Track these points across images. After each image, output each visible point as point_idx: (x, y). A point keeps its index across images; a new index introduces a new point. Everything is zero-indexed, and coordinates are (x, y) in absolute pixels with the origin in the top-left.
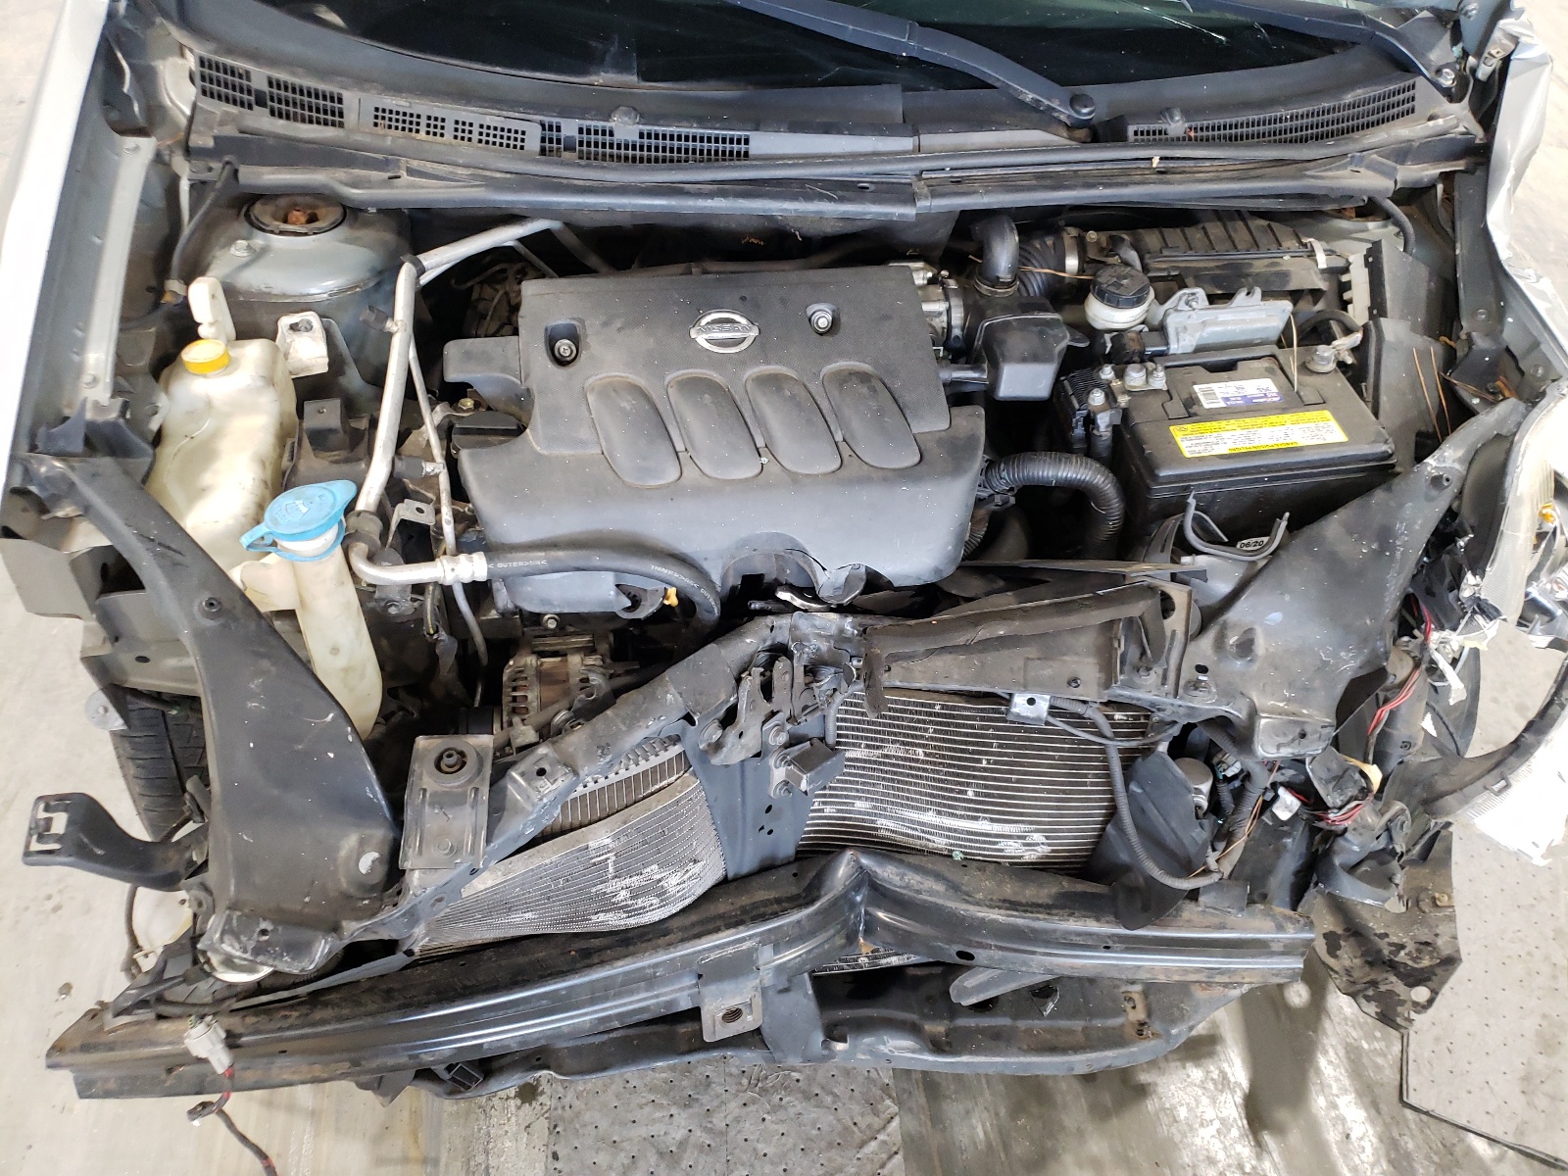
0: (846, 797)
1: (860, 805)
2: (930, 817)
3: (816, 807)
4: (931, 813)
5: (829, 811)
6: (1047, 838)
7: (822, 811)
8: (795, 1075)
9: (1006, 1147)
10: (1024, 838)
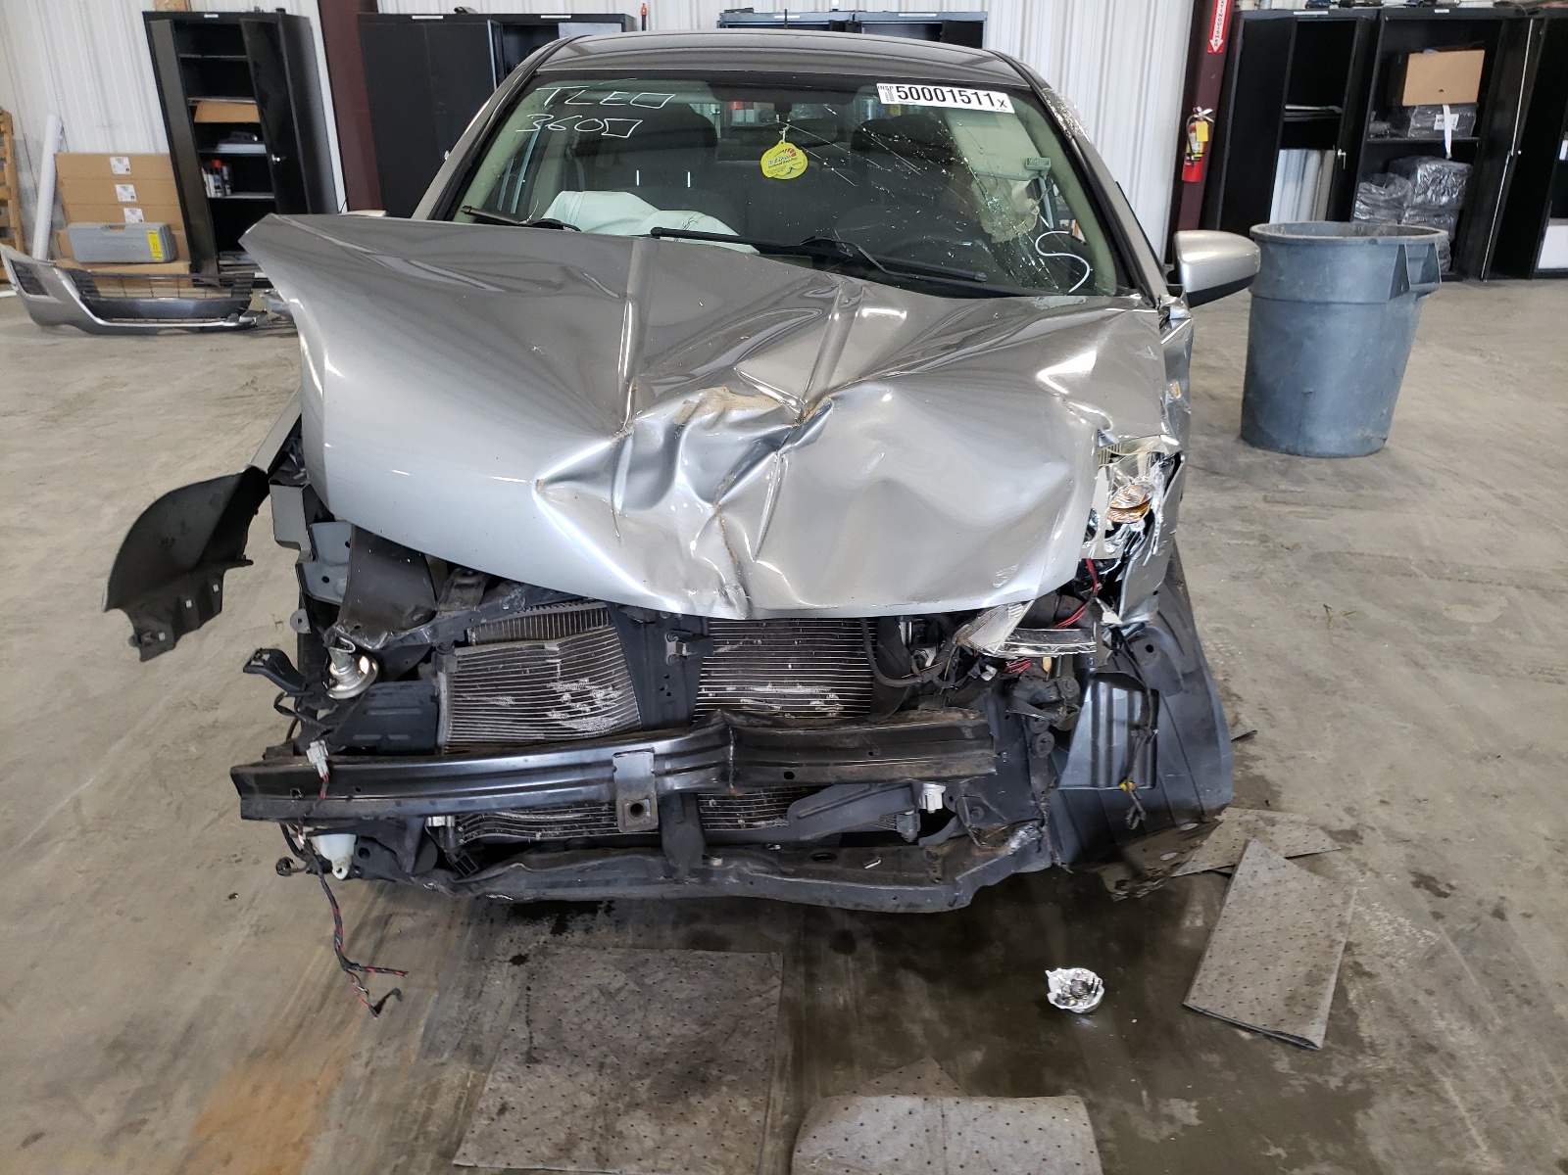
0: (721, 683)
1: (730, 689)
2: (769, 689)
3: (703, 692)
4: (770, 686)
5: (711, 694)
6: (840, 697)
7: (707, 695)
8: (711, 962)
9: (858, 1009)
10: (825, 697)
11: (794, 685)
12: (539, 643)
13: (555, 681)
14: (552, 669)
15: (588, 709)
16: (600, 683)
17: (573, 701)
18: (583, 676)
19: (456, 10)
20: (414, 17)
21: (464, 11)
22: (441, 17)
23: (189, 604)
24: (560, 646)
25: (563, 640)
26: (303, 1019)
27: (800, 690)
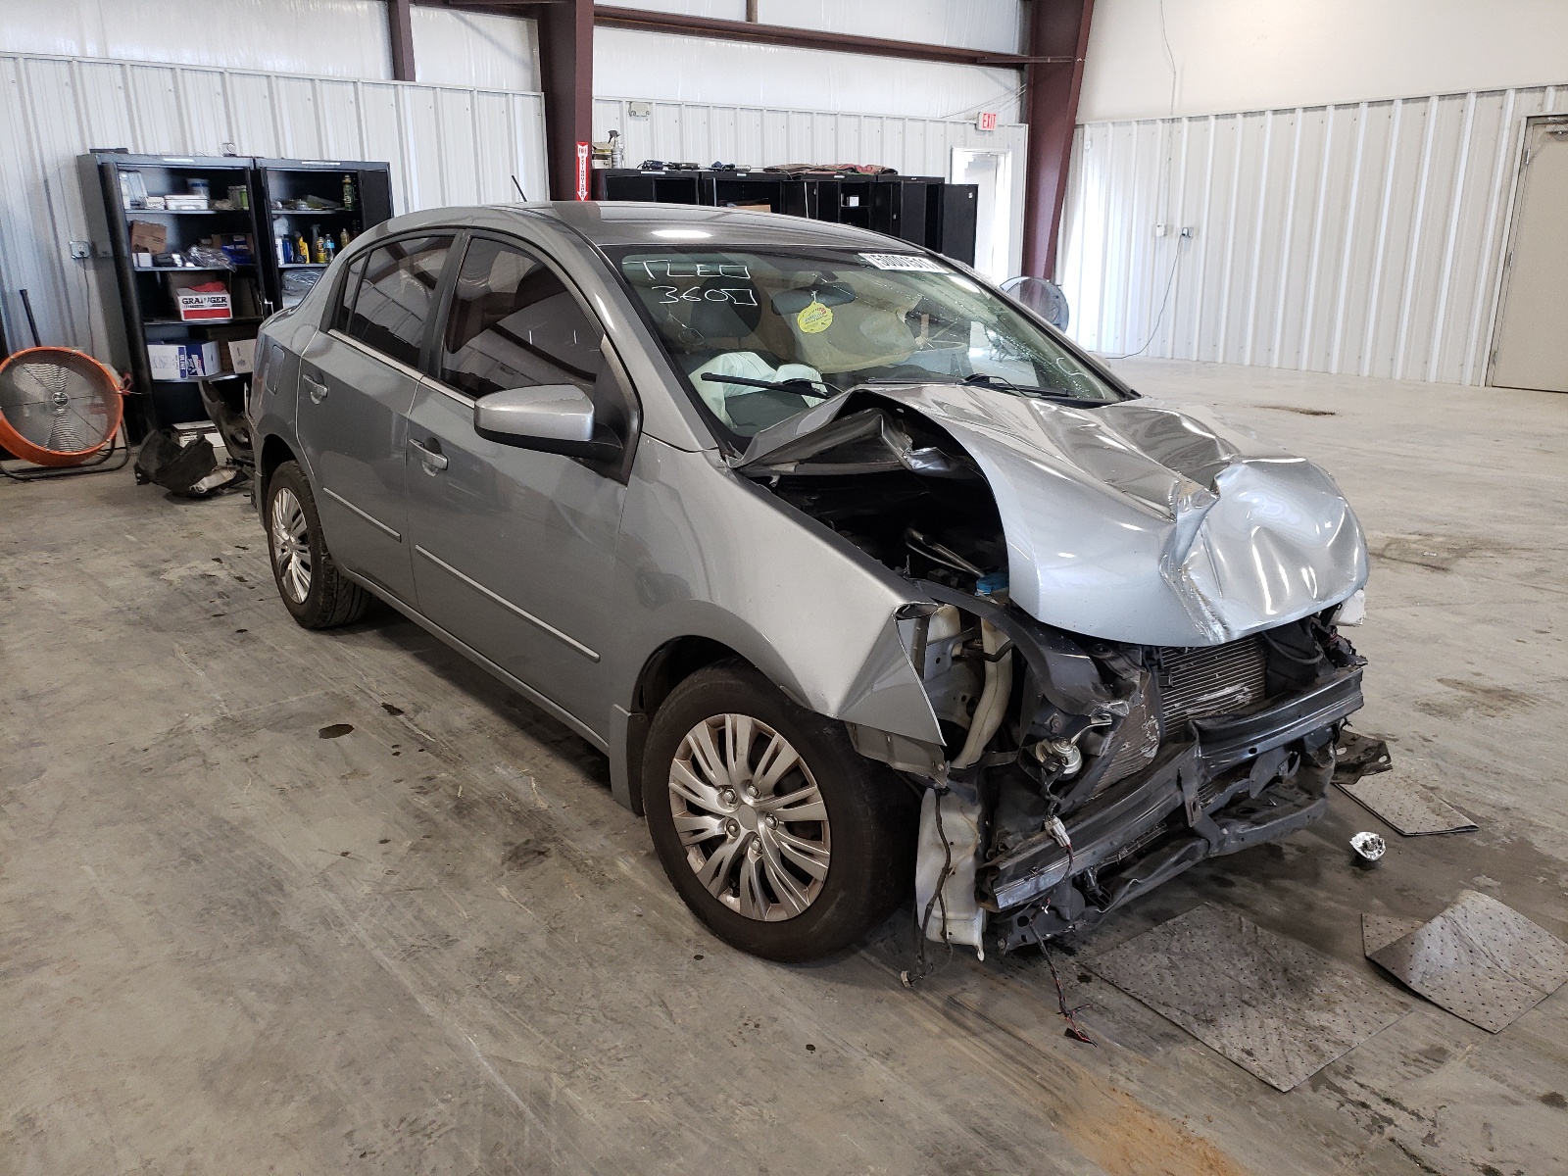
2: (1207, 697)
6: (1249, 688)
10: (1242, 691)
11: (1224, 688)
26: (1039, 1084)
27: (1228, 690)
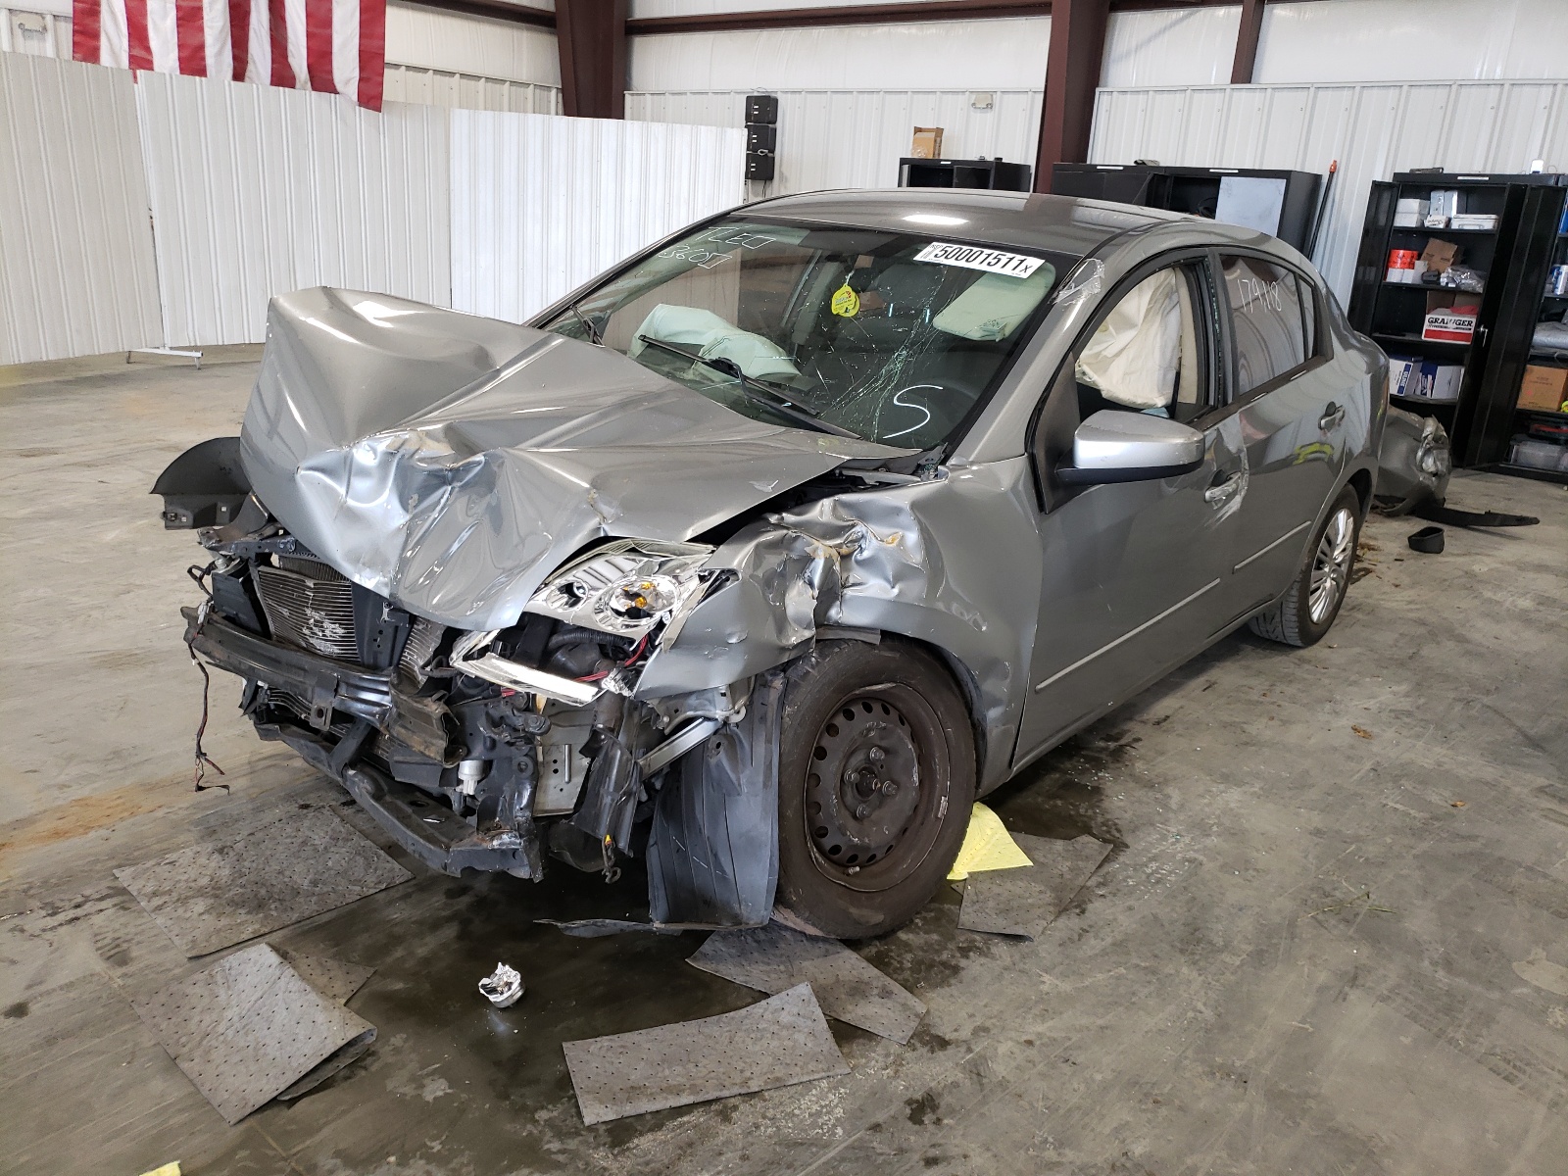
12: (302, 578)
13: (308, 607)
14: (306, 598)
15: (321, 634)
16: (332, 619)
17: (315, 626)
18: (322, 610)
19: (1136, 162)
20: (1099, 167)
21: (1144, 163)
22: (1121, 168)
23: (224, 509)
24: (314, 584)
25: (317, 582)
